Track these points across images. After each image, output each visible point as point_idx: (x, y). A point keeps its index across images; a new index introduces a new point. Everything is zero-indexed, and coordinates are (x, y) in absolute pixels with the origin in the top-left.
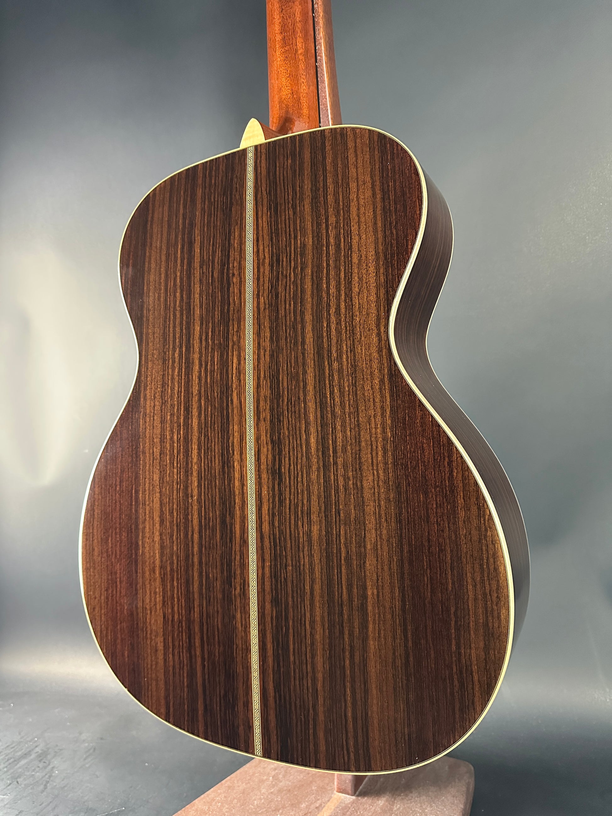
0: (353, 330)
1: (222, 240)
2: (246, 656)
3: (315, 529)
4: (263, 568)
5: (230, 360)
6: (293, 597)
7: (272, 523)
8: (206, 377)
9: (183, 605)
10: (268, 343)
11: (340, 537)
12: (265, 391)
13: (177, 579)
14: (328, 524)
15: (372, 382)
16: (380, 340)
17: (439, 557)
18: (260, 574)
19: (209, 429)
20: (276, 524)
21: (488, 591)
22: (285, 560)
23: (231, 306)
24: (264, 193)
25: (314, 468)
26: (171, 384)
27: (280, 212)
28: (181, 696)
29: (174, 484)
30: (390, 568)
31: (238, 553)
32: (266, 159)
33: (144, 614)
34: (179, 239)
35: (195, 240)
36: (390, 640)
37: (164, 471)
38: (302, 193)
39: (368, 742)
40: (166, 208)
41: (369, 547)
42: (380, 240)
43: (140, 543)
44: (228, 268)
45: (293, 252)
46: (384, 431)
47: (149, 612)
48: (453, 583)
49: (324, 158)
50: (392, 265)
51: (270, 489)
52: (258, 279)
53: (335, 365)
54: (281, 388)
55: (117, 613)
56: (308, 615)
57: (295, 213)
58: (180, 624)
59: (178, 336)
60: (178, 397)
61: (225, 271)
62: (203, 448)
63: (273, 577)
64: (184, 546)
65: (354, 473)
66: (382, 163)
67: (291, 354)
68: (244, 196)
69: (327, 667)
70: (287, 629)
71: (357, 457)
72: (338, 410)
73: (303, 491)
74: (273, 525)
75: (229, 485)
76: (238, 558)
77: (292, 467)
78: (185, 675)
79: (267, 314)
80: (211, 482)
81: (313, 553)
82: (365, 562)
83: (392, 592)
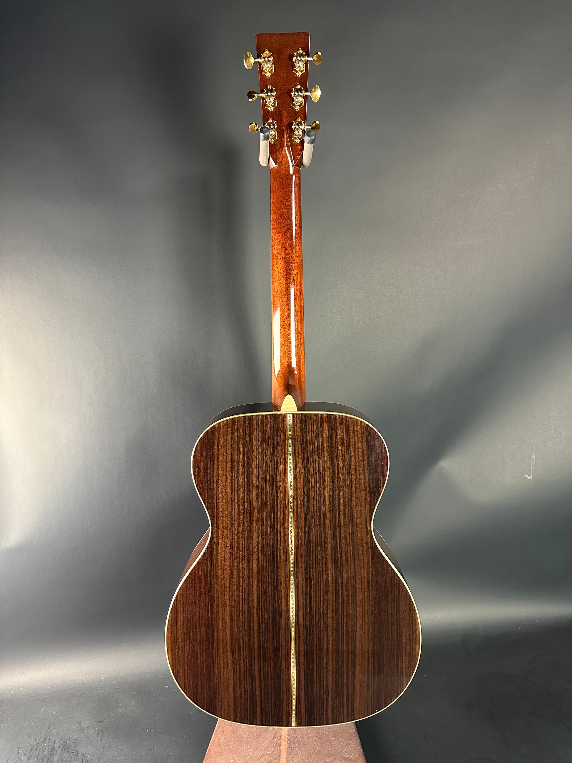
0: (353, 524)
1: (271, 465)
2: (288, 682)
3: (330, 621)
4: (299, 640)
5: (278, 534)
6: (316, 652)
7: (305, 619)
8: (262, 542)
9: (247, 663)
10: (303, 526)
11: (343, 623)
12: (302, 551)
13: (243, 650)
14: (337, 618)
15: (362, 550)
16: (367, 530)
17: (392, 628)
18: (297, 644)
19: (265, 571)
20: (308, 619)
21: (411, 639)
22: (312, 636)
23: (279, 503)
24: (299, 442)
25: (330, 591)
26: (237, 545)
27: (310, 456)
28: (245, 708)
29: (240, 601)
30: (368, 634)
31: (284, 635)
32: (300, 423)
33: (219, 670)
34: (240, 459)
35: (252, 461)
36: (366, 664)
37: (232, 594)
38: (323, 448)
39: (353, 709)
40: (229, 437)
41: (358, 626)
42: (367, 480)
43: (216, 633)
44: (276, 482)
45: (318, 478)
46: (368, 574)
47: (223, 669)
48: (397, 638)
49: (336, 431)
50: (374, 494)
51: (304, 602)
52: (296, 490)
53: (343, 541)
54: (311, 551)
55: (197, 672)
56: (325, 659)
57: (319, 458)
58: (245, 673)
59: (241, 517)
60: (243, 553)
61: (275, 482)
62: (261, 581)
63: (305, 644)
64: (248, 633)
65: (352, 593)
66: (368, 441)
67: (318, 533)
68: (286, 442)
69: (334, 680)
70: (313, 667)
71: (354, 586)
72: (344, 564)
73: (323, 603)
74: (306, 620)
75: (278, 601)
76: (284, 637)
77: (318, 591)
78: (248, 697)
79: (303, 510)
80: (266, 599)
81: (328, 631)
82: (356, 633)
83: (369, 645)
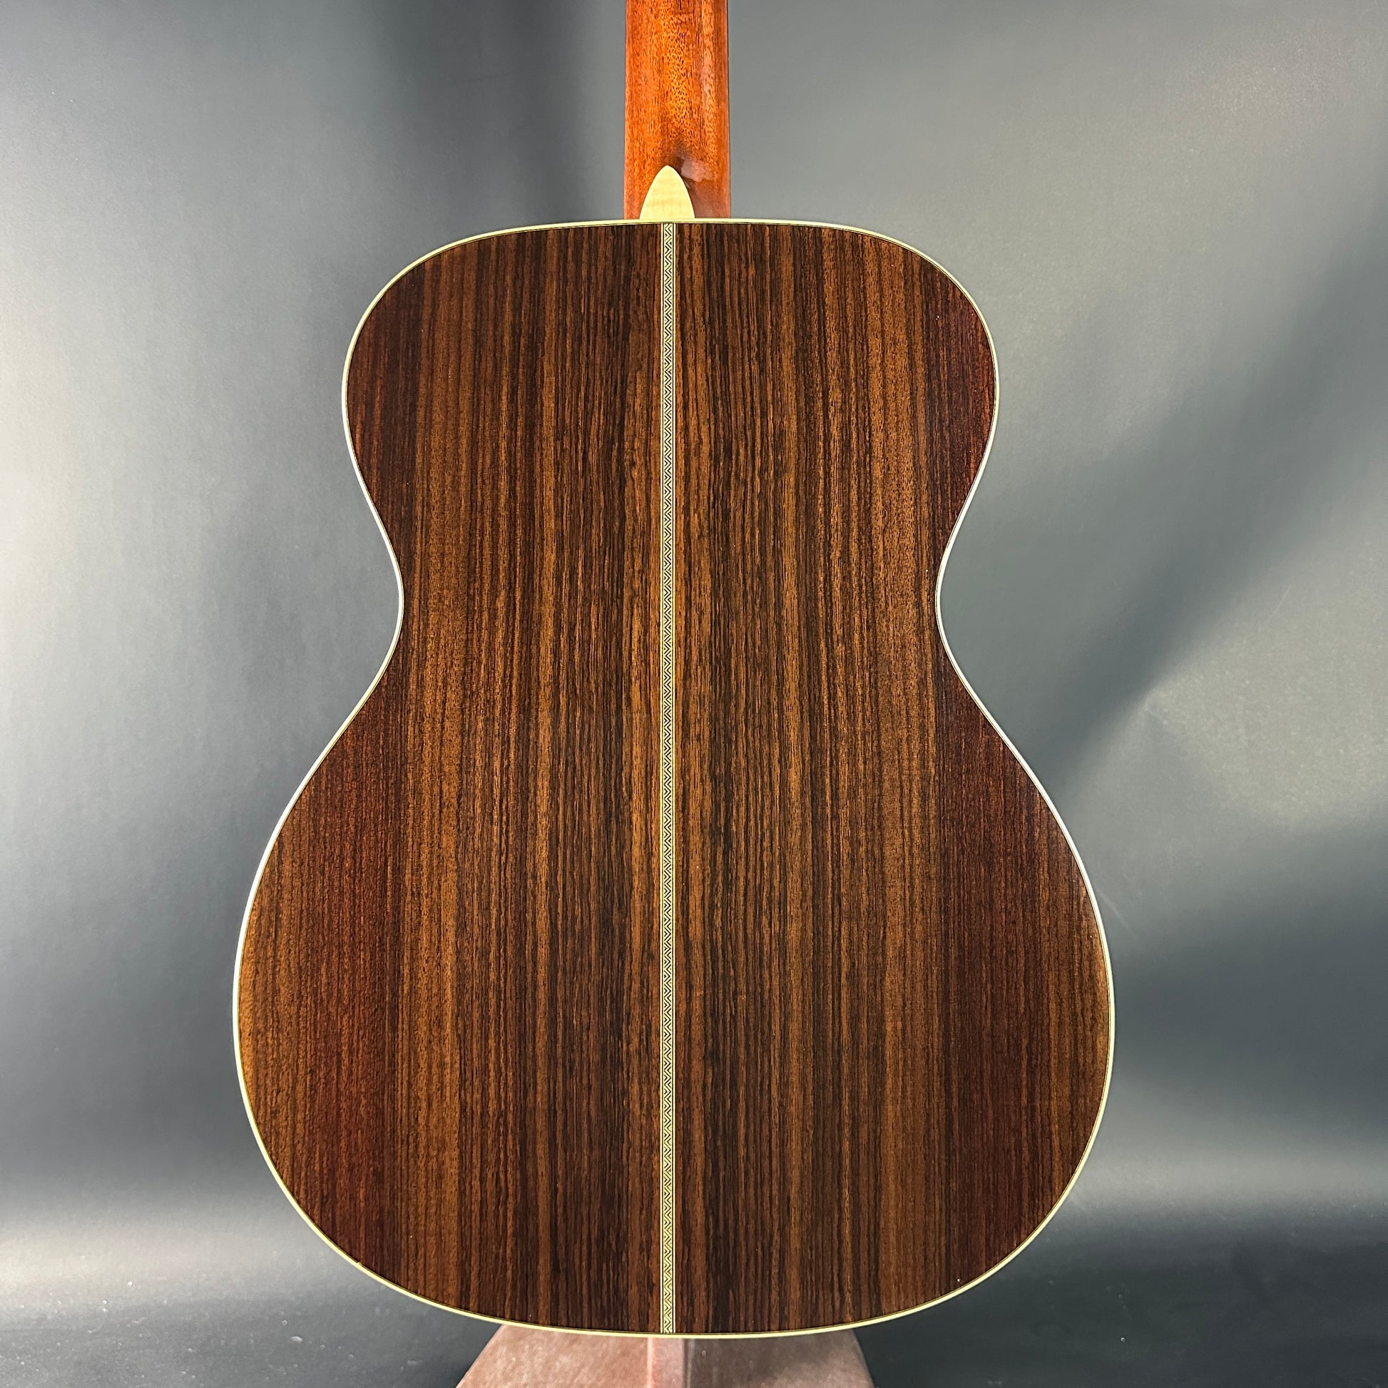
0: (872, 593)
1: (606, 393)
2: (650, 1159)
3: (793, 931)
4: (689, 1000)
5: (624, 624)
6: (747, 1047)
7: (708, 923)
8: (571, 651)
9: (510, 1083)
10: (706, 600)
11: (839, 940)
12: (701, 686)
13: (497, 1034)
14: (819, 920)
15: (905, 683)
16: (920, 614)
17: (1007, 963)
18: (682, 1012)
19: (577, 751)
20: (718, 923)
21: (1079, 1011)
22: (733, 985)
23: (627, 522)
24: (700, 320)
25: (796, 824)
26: (487, 660)
27: (734, 363)
28: (497, 1256)
29: (493, 854)
30: (926, 986)
31: (637, 978)
32: (703, 256)
33: (411, 1110)
34: (504, 373)
35: (542, 382)
36: (921, 1099)
37: (468, 828)
38: (777, 338)
39: (877, 1270)
40: (469, 302)
41: (890, 953)
42: (923, 446)
43: (406, 971)
44: (621, 450)
45: (758, 440)
46: (923, 766)
47: (424, 1105)
48: (1027, 1002)
49: (821, 282)
50: (943, 493)
51: (707, 862)
52: (685, 479)
53: (840, 649)
54: (733, 682)
55: (339, 1115)
56: (776, 1074)
57: (762, 370)
58: (501, 1120)
59: (502, 566)
60: (505, 687)
61: (615, 453)
62: (562, 786)
63: (708, 1015)
64: (514, 972)
65: (869, 833)
66: (927, 314)
67: (755, 624)
68: (656, 317)
69: (809, 1157)
70: (735, 1103)
71: (876, 808)
72: (843, 728)
73: (771, 865)
74: (712, 925)
75: (620, 854)
76: (636, 986)
77: (752, 823)
78: (510, 1215)
79: (706, 545)
80: (580, 849)
81: (788, 968)
82: (883, 979)
83: (928, 1023)
